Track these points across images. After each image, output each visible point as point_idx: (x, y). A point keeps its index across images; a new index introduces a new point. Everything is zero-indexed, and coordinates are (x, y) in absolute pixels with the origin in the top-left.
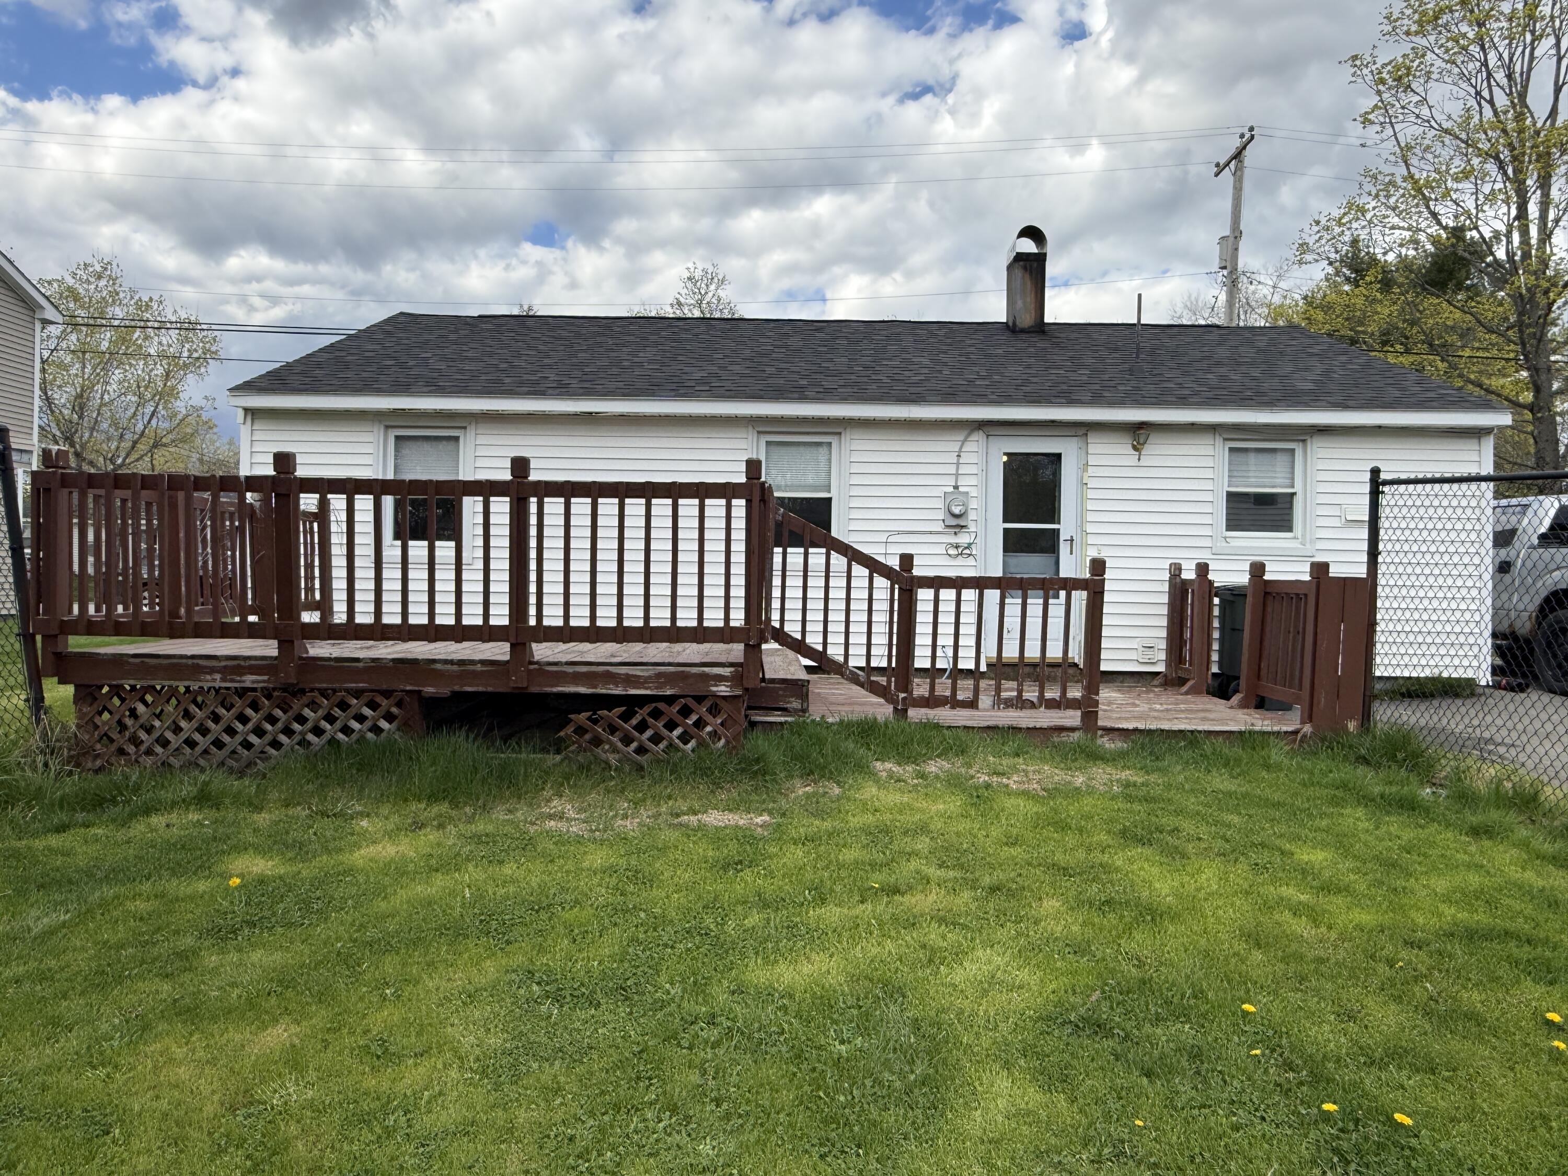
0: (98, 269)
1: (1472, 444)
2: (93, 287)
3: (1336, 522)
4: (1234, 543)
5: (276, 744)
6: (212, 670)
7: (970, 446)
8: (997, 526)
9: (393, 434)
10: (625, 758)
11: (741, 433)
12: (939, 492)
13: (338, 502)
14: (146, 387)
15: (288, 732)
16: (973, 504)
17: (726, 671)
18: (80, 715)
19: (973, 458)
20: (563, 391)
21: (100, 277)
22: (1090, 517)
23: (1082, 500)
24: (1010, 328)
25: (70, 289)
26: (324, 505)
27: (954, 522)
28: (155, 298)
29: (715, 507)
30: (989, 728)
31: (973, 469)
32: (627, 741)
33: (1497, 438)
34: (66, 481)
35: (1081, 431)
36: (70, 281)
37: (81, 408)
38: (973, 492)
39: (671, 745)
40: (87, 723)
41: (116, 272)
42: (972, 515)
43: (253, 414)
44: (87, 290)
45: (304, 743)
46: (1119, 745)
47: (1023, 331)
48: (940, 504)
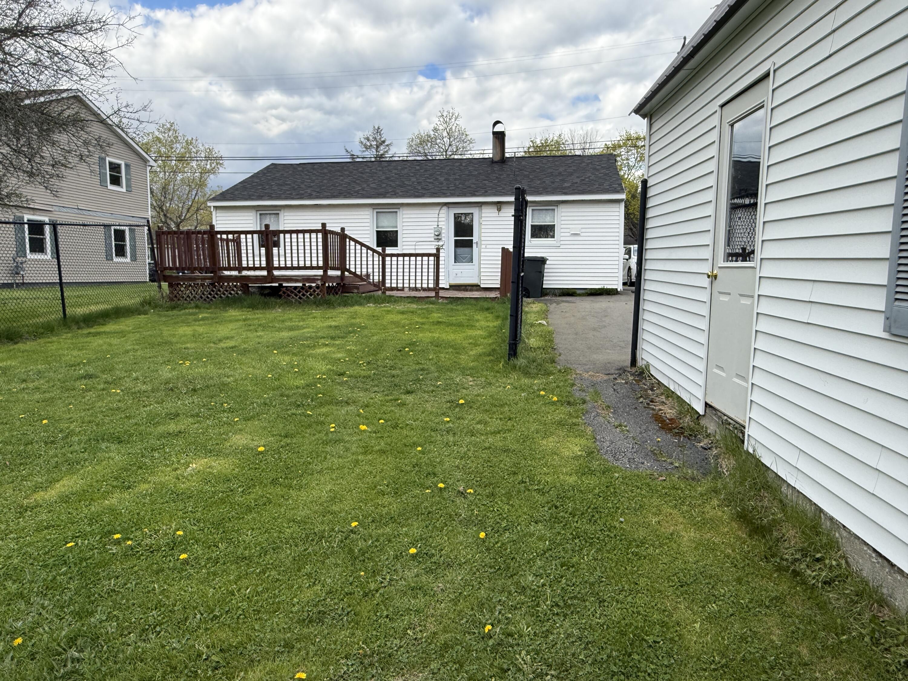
0: (169, 126)
1: (617, 205)
2: (166, 135)
3: (569, 234)
4: (533, 242)
5: (214, 297)
6: (199, 279)
7: (442, 211)
8: (452, 239)
9: (259, 213)
10: (296, 300)
11: (367, 209)
12: (432, 227)
13: (243, 236)
14: (192, 182)
15: (217, 294)
16: (443, 231)
17: (319, 278)
18: (170, 290)
19: (444, 215)
20: (310, 197)
21: (169, 130)
22: (483, 235)
23: (480, 229)
24: (491, 161)
25: (157, 137)
26: (239, 238)
27: (436, 237)
28: (194, 138)
29: (314, 235)
30: (408, 297)
31: (443, 219)
32: (296, 295)
33: (625, 202)
34: (163, 233)
35: (480, 205)
36: (157, 133)
37: (165, 194)
38: (444, 227)
39: (307, 297)
40: (171, 292)
41: (176, 127)
42: (443, 235)
43: (216, 208)
44: (164, 137)
45: (221, 297)
46: (445, 301)
47: (496, 162)
48: (432, 231)
